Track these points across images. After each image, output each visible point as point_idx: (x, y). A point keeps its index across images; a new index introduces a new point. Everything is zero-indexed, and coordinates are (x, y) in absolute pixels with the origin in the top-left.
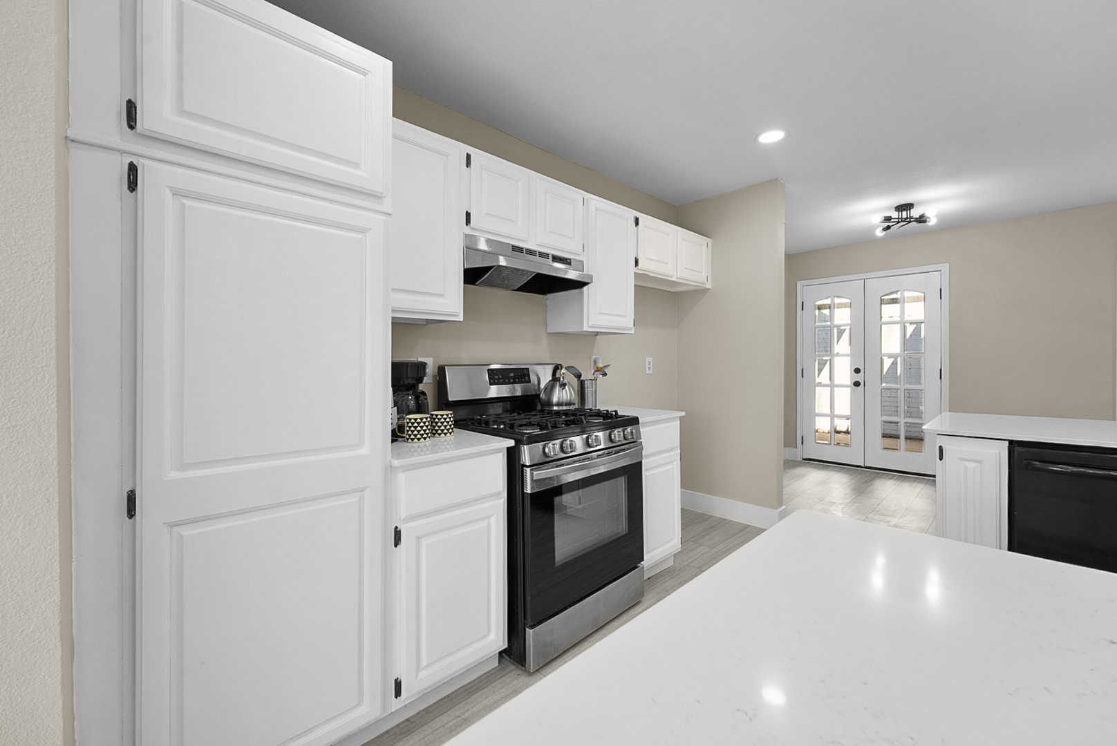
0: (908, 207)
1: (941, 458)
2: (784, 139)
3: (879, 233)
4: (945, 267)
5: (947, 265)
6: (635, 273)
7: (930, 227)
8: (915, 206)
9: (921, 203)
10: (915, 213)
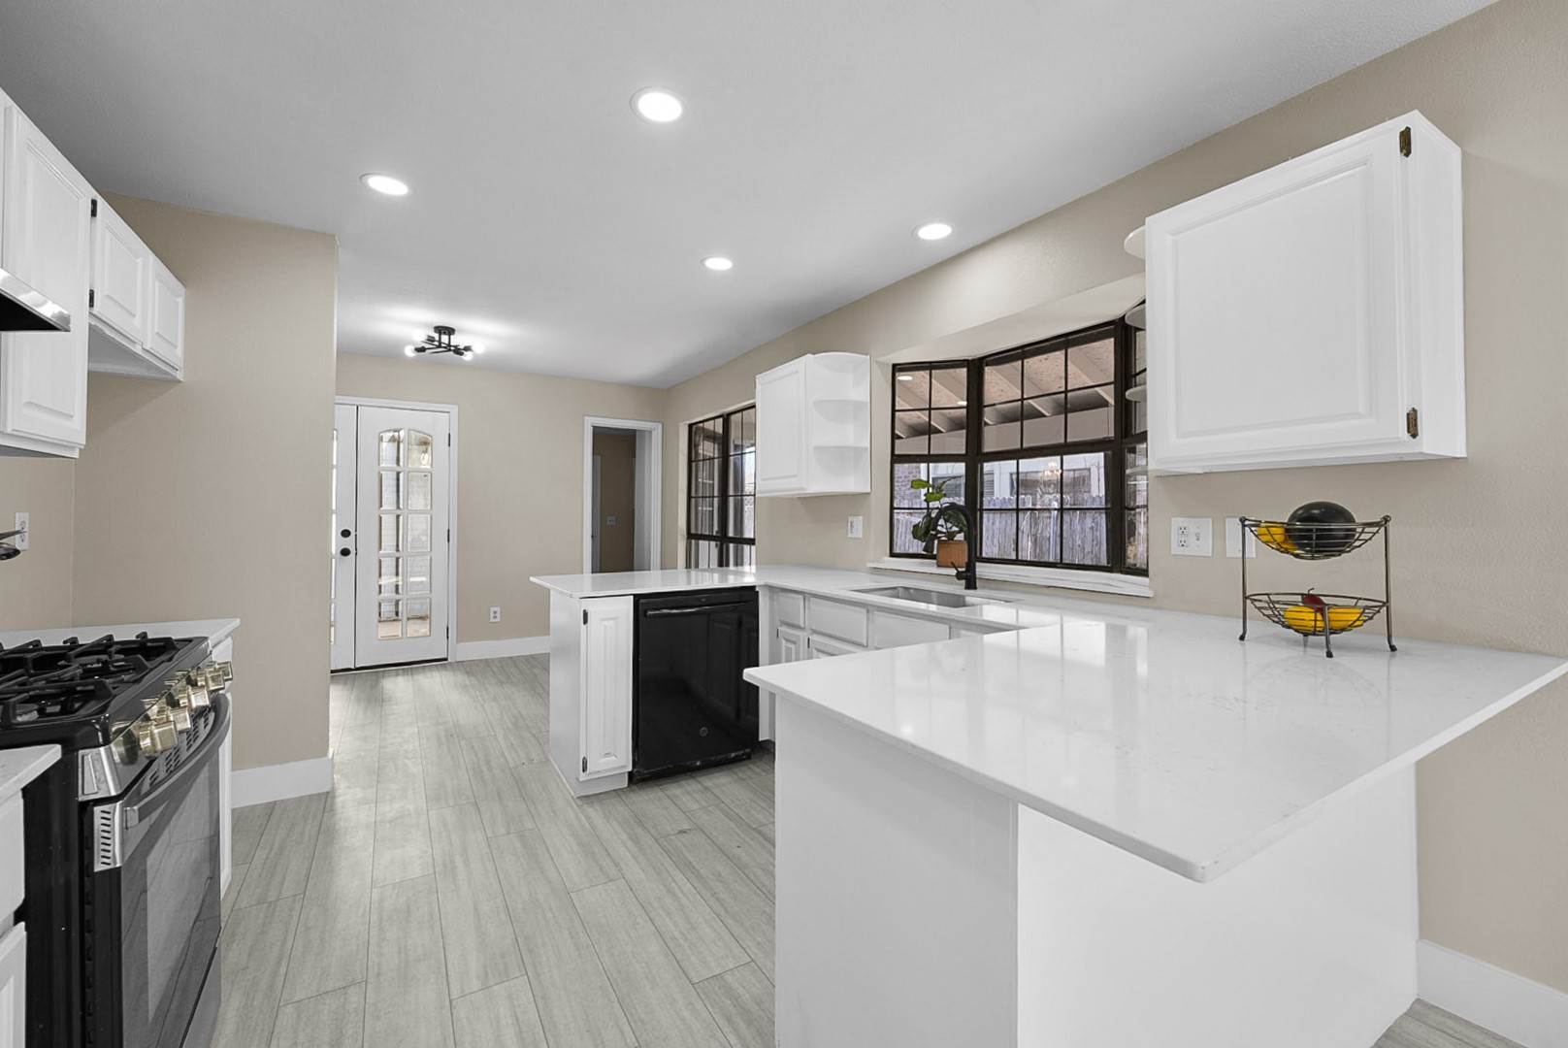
0: (450, 331)
1: (585, 622)
2: (403, 198)
3: (409, 352)
4: (454, 409)
5: (456, 407)
6: (90, 325)
7: (464, 361)
8: (456, 333)
9: (462, 331)
10: (457, 340)
